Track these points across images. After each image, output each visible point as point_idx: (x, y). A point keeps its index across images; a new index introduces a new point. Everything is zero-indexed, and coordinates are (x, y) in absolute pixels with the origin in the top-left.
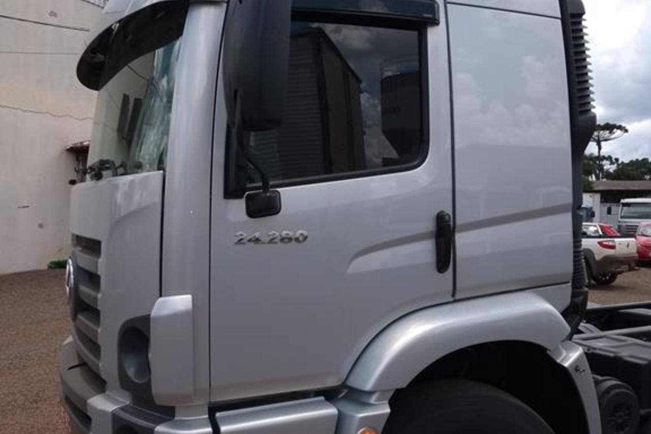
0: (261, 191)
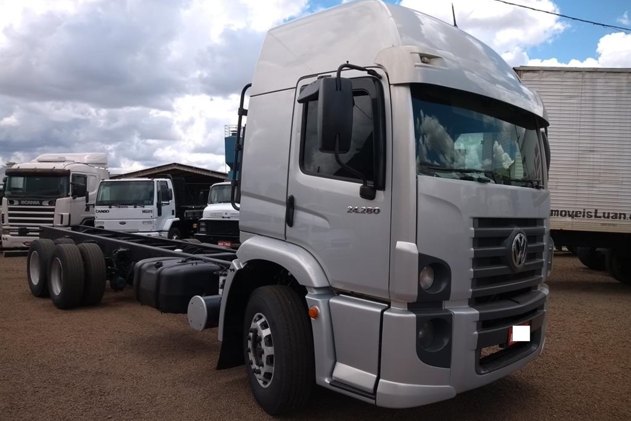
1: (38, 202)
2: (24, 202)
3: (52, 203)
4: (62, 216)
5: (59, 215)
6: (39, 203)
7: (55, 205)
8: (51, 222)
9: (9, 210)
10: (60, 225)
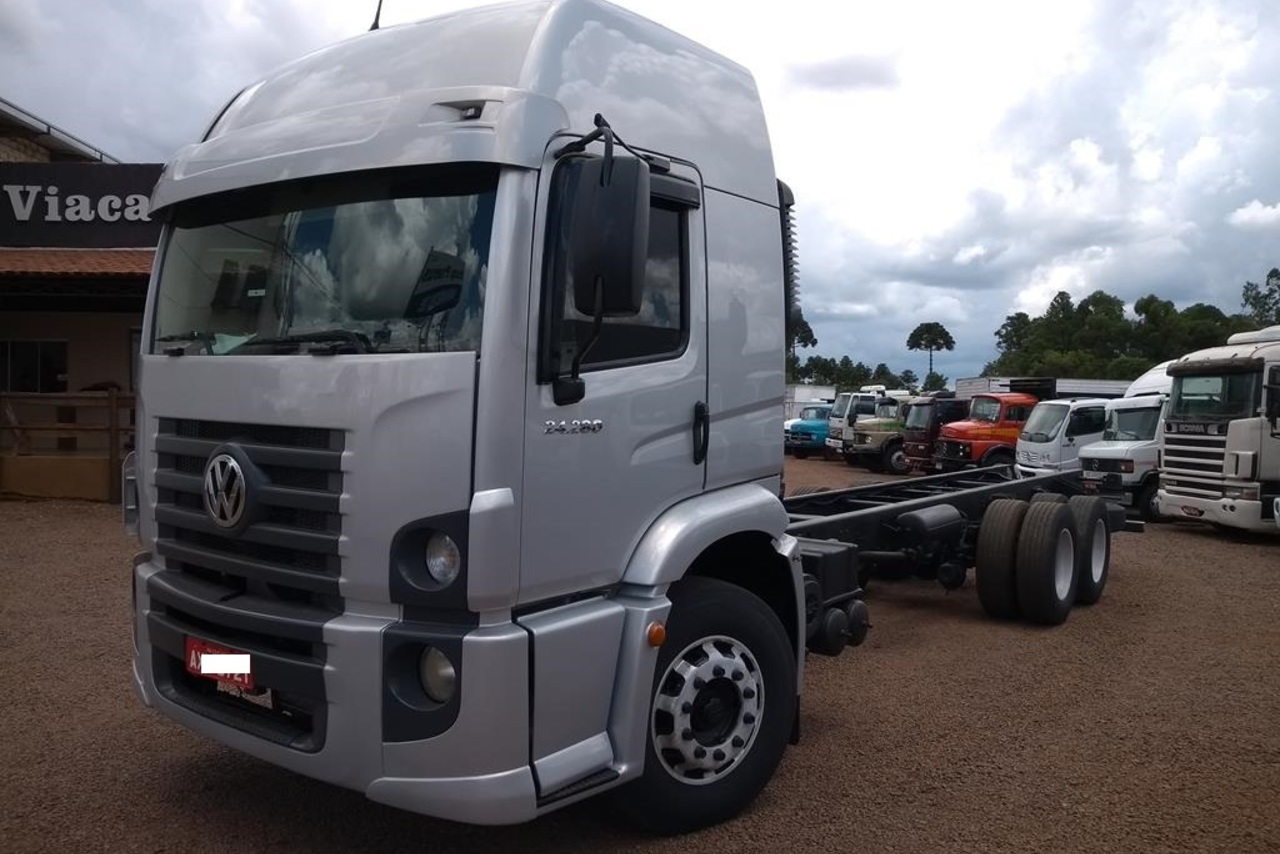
0: (570, 376)
1: (1201, 429)
2: (1182, 428)
3: (1223, 430)
4: (1238, 456)
5: (1233, 454)
6: (1203, 430)
7: (1225, 435)
8: (1219, 468)
9: (1167, 443)
10: (1233, 475)
